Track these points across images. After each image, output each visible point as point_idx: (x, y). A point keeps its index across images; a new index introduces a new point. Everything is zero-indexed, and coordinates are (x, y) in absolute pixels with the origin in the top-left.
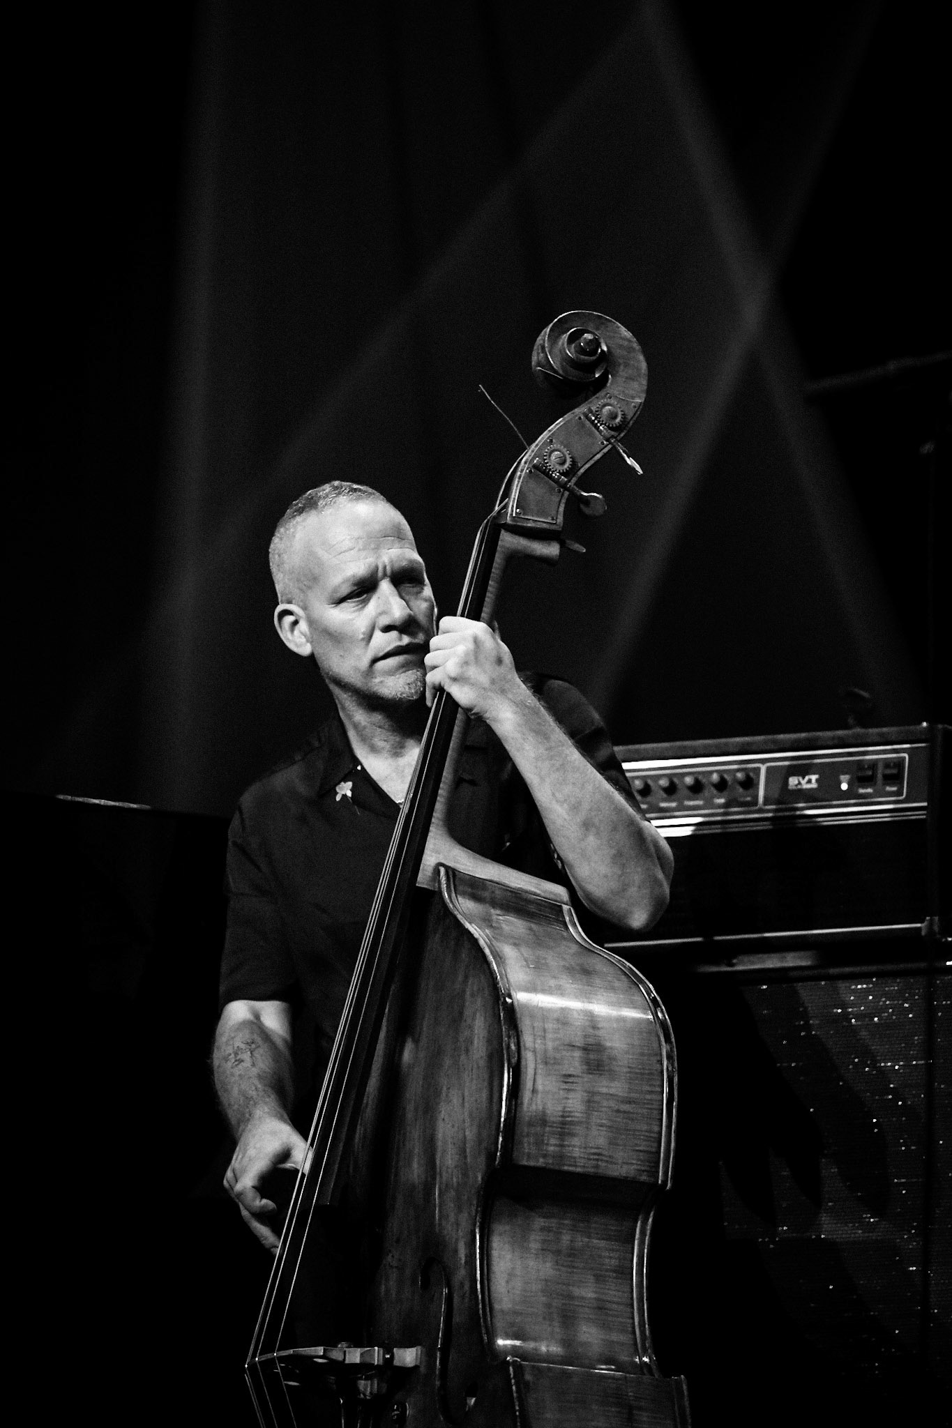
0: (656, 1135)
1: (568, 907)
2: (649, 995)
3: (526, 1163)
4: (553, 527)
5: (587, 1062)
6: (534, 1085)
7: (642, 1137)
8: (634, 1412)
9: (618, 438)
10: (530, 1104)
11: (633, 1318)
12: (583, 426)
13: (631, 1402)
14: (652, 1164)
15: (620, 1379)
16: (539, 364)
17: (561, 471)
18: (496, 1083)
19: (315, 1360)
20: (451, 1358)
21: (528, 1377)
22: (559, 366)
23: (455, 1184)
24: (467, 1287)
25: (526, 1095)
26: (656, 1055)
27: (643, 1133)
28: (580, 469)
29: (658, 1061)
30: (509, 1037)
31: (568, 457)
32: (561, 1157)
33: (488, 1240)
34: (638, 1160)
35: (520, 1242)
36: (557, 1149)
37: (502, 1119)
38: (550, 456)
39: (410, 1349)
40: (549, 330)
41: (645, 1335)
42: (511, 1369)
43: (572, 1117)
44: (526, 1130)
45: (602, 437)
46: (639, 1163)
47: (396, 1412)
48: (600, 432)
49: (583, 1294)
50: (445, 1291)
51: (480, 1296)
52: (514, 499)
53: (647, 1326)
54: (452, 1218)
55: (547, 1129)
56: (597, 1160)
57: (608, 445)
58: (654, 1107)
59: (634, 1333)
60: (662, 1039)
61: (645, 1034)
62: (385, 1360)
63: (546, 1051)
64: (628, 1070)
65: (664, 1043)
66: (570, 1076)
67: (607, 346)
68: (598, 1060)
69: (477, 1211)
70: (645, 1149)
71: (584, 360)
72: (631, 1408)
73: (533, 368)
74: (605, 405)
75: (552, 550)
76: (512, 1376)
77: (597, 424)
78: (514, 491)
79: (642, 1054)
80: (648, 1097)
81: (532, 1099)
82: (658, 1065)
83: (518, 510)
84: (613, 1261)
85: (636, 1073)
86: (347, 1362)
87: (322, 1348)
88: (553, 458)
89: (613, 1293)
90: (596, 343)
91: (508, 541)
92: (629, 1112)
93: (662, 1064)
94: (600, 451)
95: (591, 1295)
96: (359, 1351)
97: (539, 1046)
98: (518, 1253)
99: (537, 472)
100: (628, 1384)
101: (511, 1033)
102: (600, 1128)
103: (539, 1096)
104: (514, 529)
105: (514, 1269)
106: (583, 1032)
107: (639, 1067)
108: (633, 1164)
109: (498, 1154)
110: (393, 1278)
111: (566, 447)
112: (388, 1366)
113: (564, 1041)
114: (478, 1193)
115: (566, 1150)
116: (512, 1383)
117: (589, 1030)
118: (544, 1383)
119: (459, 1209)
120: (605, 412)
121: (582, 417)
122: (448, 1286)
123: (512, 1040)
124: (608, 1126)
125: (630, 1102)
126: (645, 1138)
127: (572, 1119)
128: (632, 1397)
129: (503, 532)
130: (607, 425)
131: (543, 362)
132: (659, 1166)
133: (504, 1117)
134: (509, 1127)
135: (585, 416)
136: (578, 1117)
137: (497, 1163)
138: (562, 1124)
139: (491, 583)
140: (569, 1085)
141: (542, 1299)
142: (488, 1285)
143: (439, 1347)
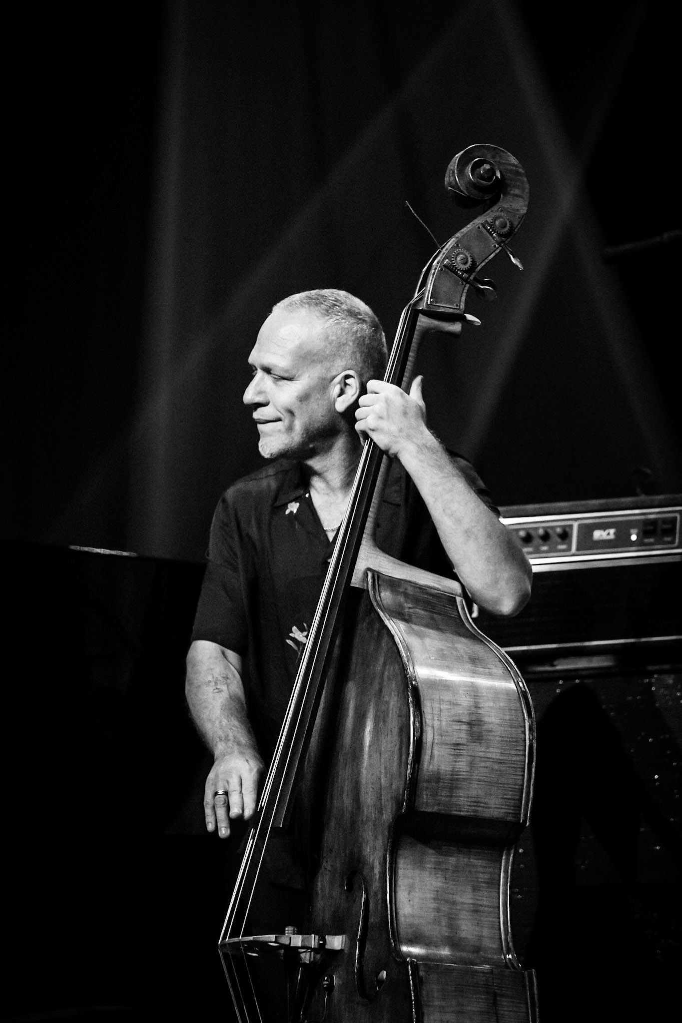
0: (517, 787)
1: (460, 598)
3: (424, 810)
4: (456, 311)
5: (471, 734)
6: (431, 752)
8: (498, 998)
9: (506, 242)
10: (429, 766)
11: (499, 918)
12: (482, 232)
13: (496, 991)
14: (516, 808)
16: (450, 184)
17: (464, 269)
18: (404, 750)
19: (270, 944)
20: (366, 949)
21: (421, 973)
22: (465, 188)
23: (373, 819)
24: (379, 897)
25: (426, 758)
26: (521, 727)
27: (510, 786)
28: (477, 267)
29: (522, 732)
30: (414, 717)
31: (470, 260)
32: (450, 805)
33: (396, 864)
34: (506, 805)
35: (420, 864)
36: (447, 799)
37: (408, 779)
38: (456, 259)
39: (338, 936)
40: (457, 159)
41: (508, 931)
42: (409, 968)
43: (460, 775)
44: (425, 785)
45: (493, 242)
46: (505, 807)
47: (326, 982)
48: (494, 238)
49: (464, 901)
50: (364, 896)
51: (389, 905)
52: (429, 290)
53: (509, 924)
54: (371, 844)
55: (441, 784)
56: (477, 806)
57: (498, 248)
58: (519, 766)
59: (500, 928)
60: (525, 714)
61: (513, 711)
62: (320, 945)
63: (440, 728)
64: (500, 739)
65: (526, 718)
66: (458, 744)
67: (500, 172)
68: (479, 733)
69: (388, 842)
70: (511, 797)
71: (481, 183)
72: (495, 995)
73: (445, 186)
74: (496, 218)
75: (457, 327)
76: (410, 972)
77: (491, 232)
78: (429, 284)
79: (511, 726)
80: (514, 759)
81: (430, 762)
82: (522, 735)
83: (432, 300)
84: (487, 876)
85: (506, 741)
86: (292, 945)
87: (274, 936)
88: (459, 259)
89: (485, 898)
90: (492, 172)
91: (423, 321)
92: (500, 771)
93: (525, 734)
94: (493, 252)
95: (471, 901)
96: (301, 936)
97: (436, 723)
98: (417, 872)
99: (447, 270)
100: (494, 977)
101: (416, 713)
102: (479, 783)
103: (435, 760)
104: (429, 314)
105: (414, 884)
106: (468, 710)
107: (509, 736)
108: (502, 808)
109: (405, 804)
110: (327, 878)
111: (468, 249)
112: (321, 948)
113: (454, 718)
114: (389, 827)
115: (454, 800)
116: (411, 979)
117: (473, 709)
118: (433, 977)
119: (376, 837)
120: (497, 223)
121: (481, 227)
122: (366, 893)
123: (417, 719)
124: (484, 781)
125: (501, 763)
126: (510, 789)
127: (459, 777)
128: (496, 986)
129: (420, 315)
130: (499, 232)
131: (454, 183)
132: (521, 810)
133: (409, 776)
134: (413, 785)
135: (484, 226)
136: (464, 775)
137: (403, 810)
138: (453, 781)
139: (411, 353)
140: (457, 751)
141: (434, 905)
142: (395, 896)
143: (359, 938)
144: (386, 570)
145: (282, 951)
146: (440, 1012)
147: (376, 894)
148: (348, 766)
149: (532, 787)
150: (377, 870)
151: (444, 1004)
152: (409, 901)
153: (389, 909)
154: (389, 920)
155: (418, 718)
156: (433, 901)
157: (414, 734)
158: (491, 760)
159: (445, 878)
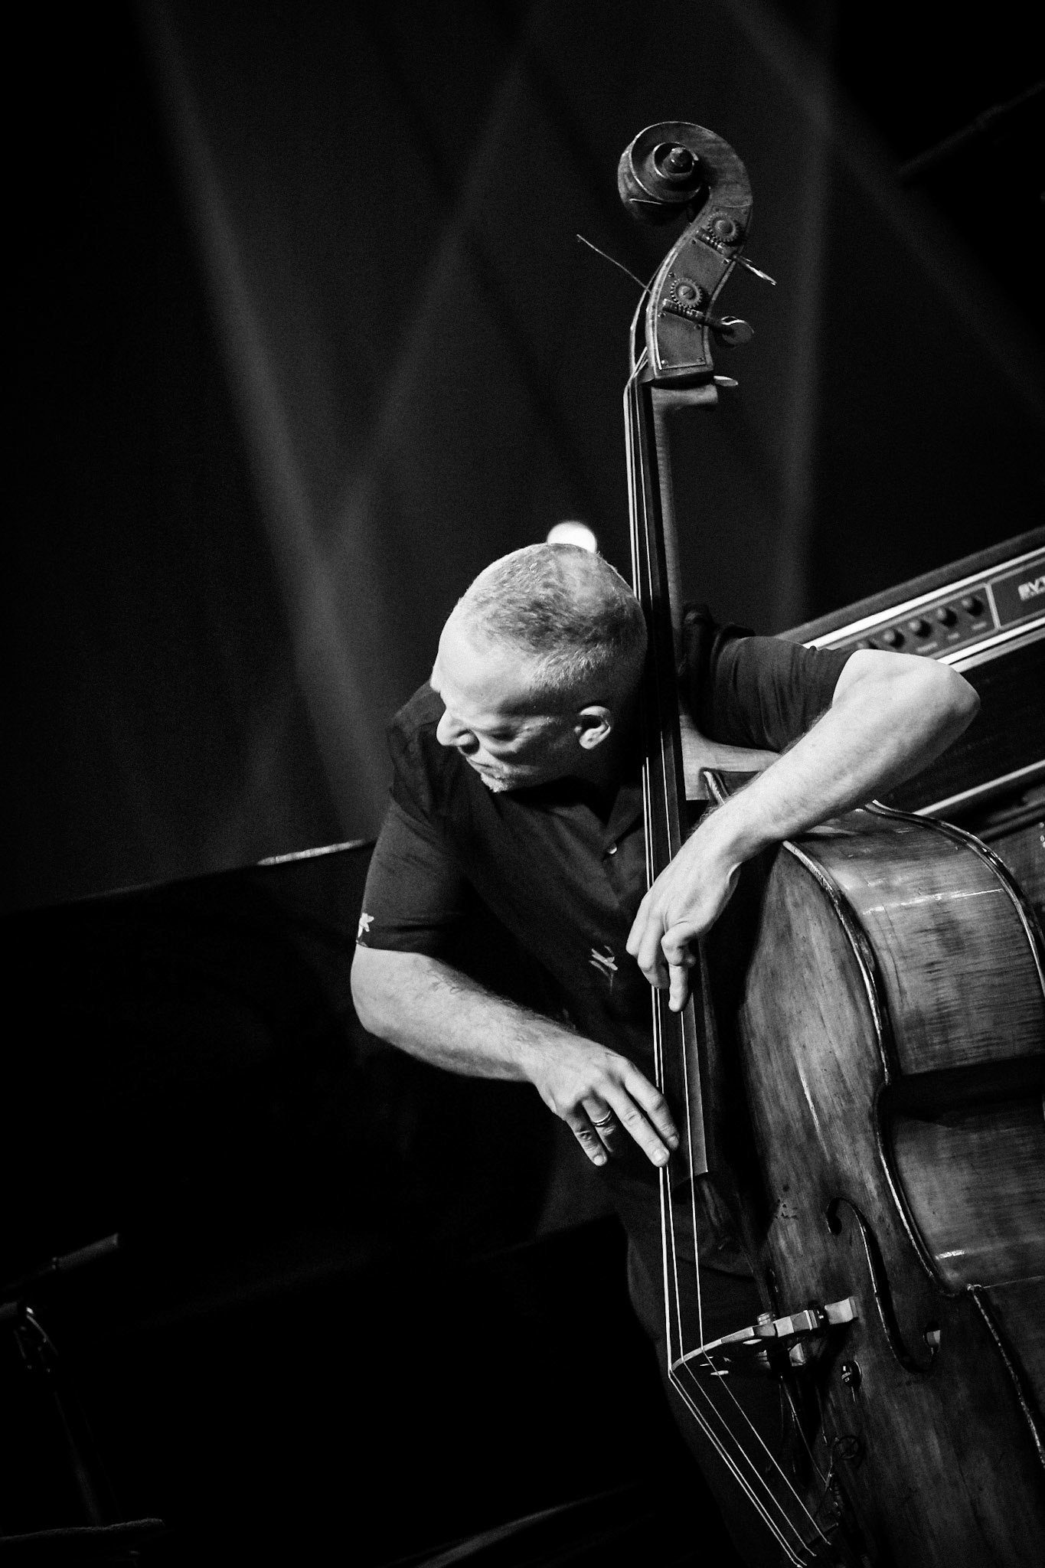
0: (1036, 1001)
3: (916, 1071)
4: (706, 369)
5: (945, 943)
6: (899, 984)
7: (1025, 1007)
9: (740, 252)
10: (902, 1007)
12: (701, 249)
16: (630, 195)
17: (694, 306)
18: (858, 995)
19: (745, 1343)
20: (894, 1302)
21: (996, 1302)
22: (655, 191)
23: (840, 1114)
24: (888, 1220)
25: (895, 997)
26: (1012, 914)
28: (711, 297)
29: (1016, 920)
30: (858, 941)
31: (696, 288)
32: (950, 1054)
34: (1028, 1033)
35: (930, 1158)
36: (944, 1046)
37: (879, 1032)
38: (678, 295)
39: (843, 1302)
40: (630, 152)
42: (976, 1298)
43: (950, 1007)
44: (905, 1035)
45: (722, 256)
46: (1029, 1035)
47: (847, 1374)
48: (720, 251)
49: (1009, 1191)
50: (863, 1230)
51: (907, 1227)
52: (655, 350)
55: (927, 1028)
56: (984, 1046)
57: (731, 263)
58: (1028, 971)
60: (1013, 895)
62: (819, 1321)
63: (899, 944)
64: (989, 939)
66: (932, 964)
67: (697, 154)
68: (955, 938)
69: (875, 1135)
70: (1032, 1019)
71: (678, 178)
73: (624, 201)
74: (714, 222)
75: (709, 394)
76: (980, 1306)
77: (714, 243)
78: (652, 342)
79: (997, 918)
80: (1018, 962)
81: (902, 1001)
82: (1017, 925)
83: (663, 362)
85: (998, 940)
86: (780, 1335)
87: (751, 1328)
88: (681, 293)
90: (686, 155)
91: (659, 396)
92: (1005, 985)
93: (1021, 923)
94: (725, 272)
95: (1020, 1190)
96: (787, 1319)
97: (891, 942)
98: (930, 1168)
99: (669, 313)
101: (858, 937)
102: (981, 1010)
103: (908, 995)
104: (667, 384)
105: (931, 1187)
106: (929, 912)
107: (1000, 932)
108: (1023, 1039)
109: (886, 1070)
110: (793, 1228)
111: (690, 278)
112: (824, 1323)
113: (914, 928)
114: (871, 1117)
115: (951, 1045)
116: (983, 1313)
117: (937, 909)
118: (1013, 1303)
119: (853, 1138)
120: (718, 227)
121: (696, 241)
122: (865, 1224)
123: (862, 944)
124: (986, 1006)
125: (1002, 973)
127: (949, 1010)
129: (653, 390)
130: (724, 240)
131: (635, 191)
133: (880, 1029)
134: (889, 1038)
135: (698, 237)
136: (954, 1005)
137: (886, 1080)
138: (940, 1018)
139: (659, 449)
140: (933, 974)
141: (970, 1210)
142: (912, 1212)
143: (876, 1291)
144: (731, 765)
145: (765, 1350)
147: (881, 1219)
148: (773, 1056)
150: (871, 1185)
152: (934, 1213)
153: (910, 1235)
154: (917, 1248)
155: (863, 942)
156: (966, 1205)
157: (866, 967)
158: (985, 973)
159: (974, 1168)
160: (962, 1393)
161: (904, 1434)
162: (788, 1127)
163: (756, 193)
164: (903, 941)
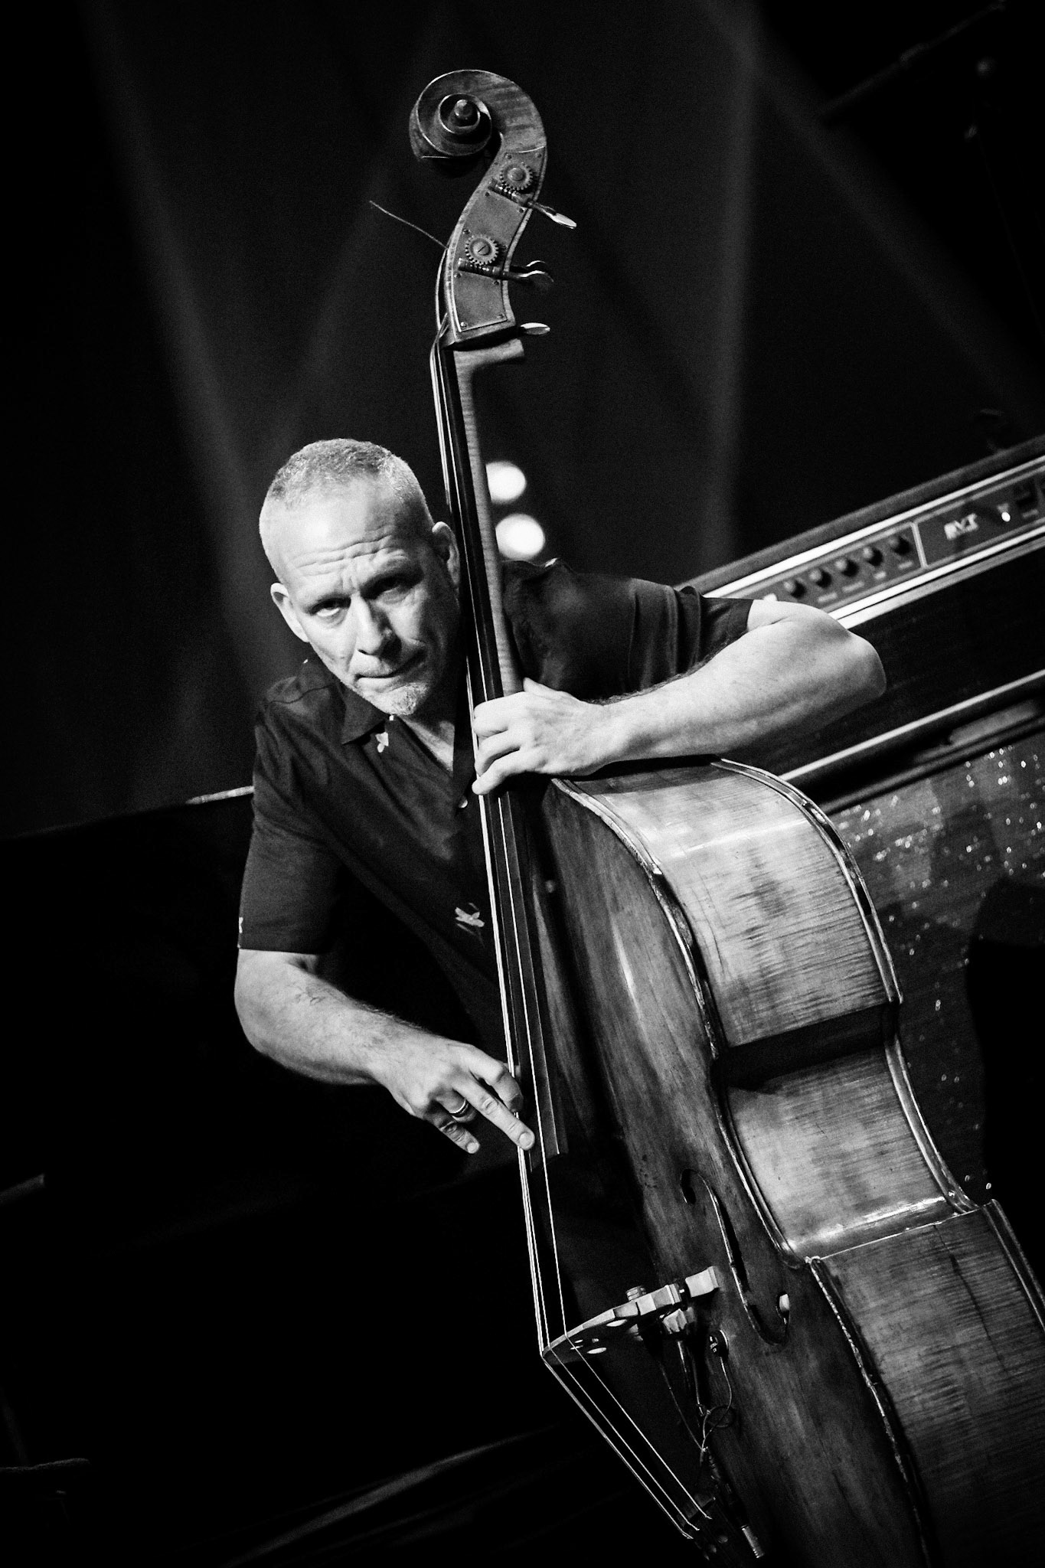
0: (867, 953)
2: (800, 802)
3: (744, 1041)
4: (505, 326)
5: (764, 906)
6: (719, 956)
7: (854, 961)
8: (958, 1261)
9: (536, 198)
10: (723, 978)
11: (919, 1150)
12: (493, 200)
13: (952, 1252)
14: (877, 984)
15: (928, 1233)
16: (421, 151)
17: (491, 262)
18: (680, 970)
19: (608, 1325)
20: (748, 1274)
21: (834, 1272)
22: (443, 147)
23: (680, 1086)
24: (735, 1191)
25: (715, 969)
26: (833, 867)
27: (853, 956)
28: (507, 252)
29: (838, 873)
30: (674, 916)
31: (491, 243)
32: (778, 1018)
33: (737, 1134)
34: (861, 985)
35: (773, 1121)
36: (769, 1013)
37: (701, 1007)
38: (472, 252)
39: (703, 1273)
40: (417, 111)
41: (938, 1162)
42: (814, 1271)
43: (774, 971)
44: (729, 1006)
45: (516, 205)
46: (858, 989)
47: (714, 1345)
48: (514, 200)
49: (857, 1146)
50: (714, 1200)
51: (752, 1197)
52: (453, 312)
53: (936, 1152)
54: (692, 1123)
55: (752, 996)
56: (817, 1005)
57: (526, 211)
58: (852, 924)
59: (926, 1165)
61: (813, 850)
62: (682, 1295)
63: (717, 913)
64: (810, 896)
65: (835, 851)
66: (753, 929)
67: (485, 104)
68: (777, 900)
69: (713, 1108)
70: (861, 971)
71: (466, 131)
72: (953, 1259)
73: (417, 157)
74: (506, 171)
75: (515, 348)
76: (817, 1277)
77: (507, 193)
78: (449, 304)
79: (818, 873)
80: (842, 915)
81: (723, 971)
82: (840, 878)
83: (462, 324)
84: (875, 1098)
85: (822, 896)
86: (642, 1314)
87: (611, 1310)
88: (476, 250)
89: (890, 1129)
90: (472, 107)
92: (829, 941)
93: (843, 874)
94: (522, 221)
95: (868, 1142)
96: (650, 1295)
97: (709, 912)
98: (773, 1132)
99: (466, 273)
100: (941, 1233)
101: (674, 911)
102: (806, 971)
103: (730, 965)
104: (468, 345)
105: (775, 1152)
106: (748, 875)
107: (821, 887)
108: (854, 993)
109: (712, 1045)
110: (656, 1198)
111: (484, 231)
112: (686, 1300)
113: (732, 895)
114: (706, 1086)
115: (779, 1009)
116: (822, 1286)
117: (756, 870)
118: (853, 1271)
119: (695, 1110)
120: (510, 176)
121: (489, 192)
122: (716, 1194)
123: (678, 919)
124: (814, 965)
125: (826, 929)
126: (856, 960)
127: (774, 973)
128: (949, 1245)
129: (456, 353)
130: (518, 189)
131: (425, 148)
132: (882, 984)
133: (702, 1003)
134: (712, 1012)
135: (492, 189)
136: (779, 968)
137: (714, 1054)
138: (766, 984)
139: (465, 413)
140: (755, 939)
141: (817, 1170)
142: (756, 1181)
143: (731, 1261)
145: (635, 1328)
146: (883, 1314)
147: (728, 1188)
148: (617, 1029)
149: (885, 946)
150: (716, 1155)
151: (883, 1301)
152: (779, 1179)
153: (754, 1203)
154: (761, 1218)
155: (680, 915)
156: (812, 1166)
157: (684, 942)
158: (811, 931)
159: (818, 1126)
160: (813, 1364)
161: (770, 1402)
162: (639, 1101)
163: (549, 133)
164: (720, 907)
